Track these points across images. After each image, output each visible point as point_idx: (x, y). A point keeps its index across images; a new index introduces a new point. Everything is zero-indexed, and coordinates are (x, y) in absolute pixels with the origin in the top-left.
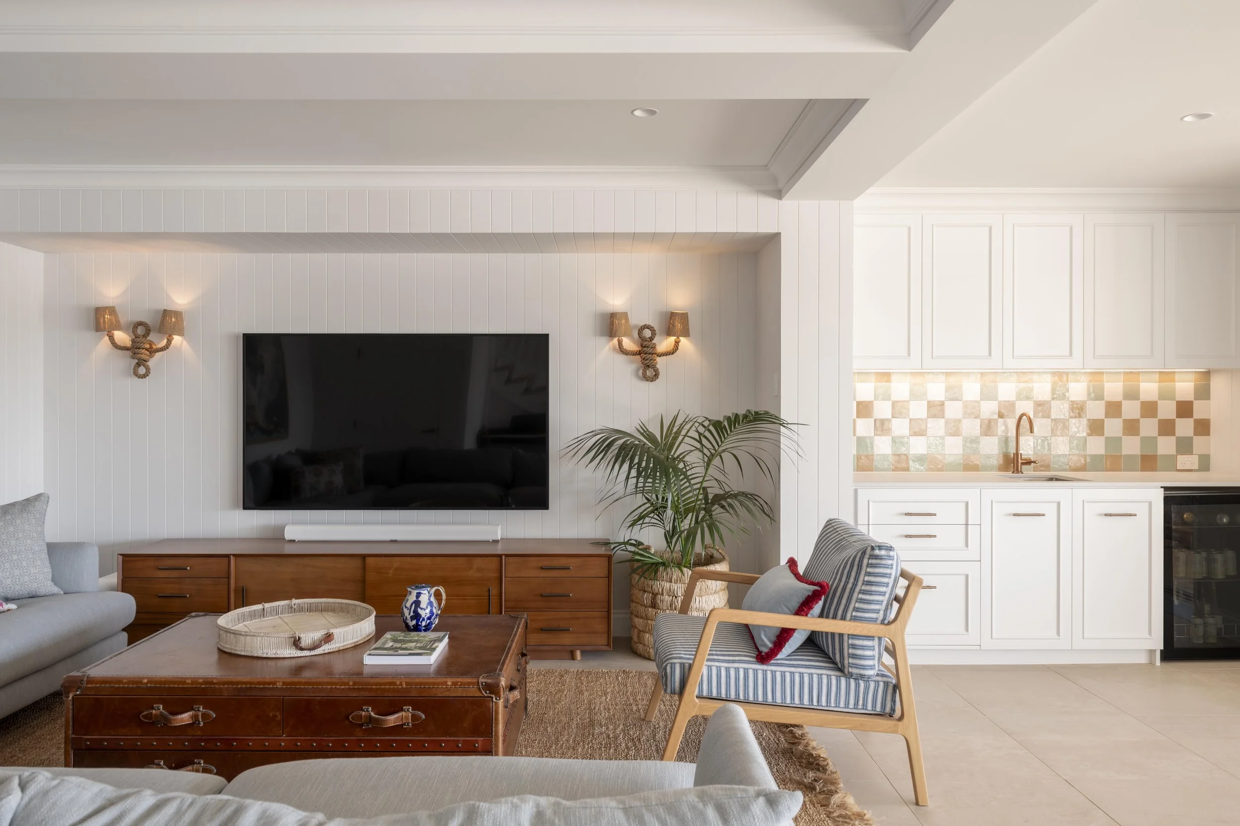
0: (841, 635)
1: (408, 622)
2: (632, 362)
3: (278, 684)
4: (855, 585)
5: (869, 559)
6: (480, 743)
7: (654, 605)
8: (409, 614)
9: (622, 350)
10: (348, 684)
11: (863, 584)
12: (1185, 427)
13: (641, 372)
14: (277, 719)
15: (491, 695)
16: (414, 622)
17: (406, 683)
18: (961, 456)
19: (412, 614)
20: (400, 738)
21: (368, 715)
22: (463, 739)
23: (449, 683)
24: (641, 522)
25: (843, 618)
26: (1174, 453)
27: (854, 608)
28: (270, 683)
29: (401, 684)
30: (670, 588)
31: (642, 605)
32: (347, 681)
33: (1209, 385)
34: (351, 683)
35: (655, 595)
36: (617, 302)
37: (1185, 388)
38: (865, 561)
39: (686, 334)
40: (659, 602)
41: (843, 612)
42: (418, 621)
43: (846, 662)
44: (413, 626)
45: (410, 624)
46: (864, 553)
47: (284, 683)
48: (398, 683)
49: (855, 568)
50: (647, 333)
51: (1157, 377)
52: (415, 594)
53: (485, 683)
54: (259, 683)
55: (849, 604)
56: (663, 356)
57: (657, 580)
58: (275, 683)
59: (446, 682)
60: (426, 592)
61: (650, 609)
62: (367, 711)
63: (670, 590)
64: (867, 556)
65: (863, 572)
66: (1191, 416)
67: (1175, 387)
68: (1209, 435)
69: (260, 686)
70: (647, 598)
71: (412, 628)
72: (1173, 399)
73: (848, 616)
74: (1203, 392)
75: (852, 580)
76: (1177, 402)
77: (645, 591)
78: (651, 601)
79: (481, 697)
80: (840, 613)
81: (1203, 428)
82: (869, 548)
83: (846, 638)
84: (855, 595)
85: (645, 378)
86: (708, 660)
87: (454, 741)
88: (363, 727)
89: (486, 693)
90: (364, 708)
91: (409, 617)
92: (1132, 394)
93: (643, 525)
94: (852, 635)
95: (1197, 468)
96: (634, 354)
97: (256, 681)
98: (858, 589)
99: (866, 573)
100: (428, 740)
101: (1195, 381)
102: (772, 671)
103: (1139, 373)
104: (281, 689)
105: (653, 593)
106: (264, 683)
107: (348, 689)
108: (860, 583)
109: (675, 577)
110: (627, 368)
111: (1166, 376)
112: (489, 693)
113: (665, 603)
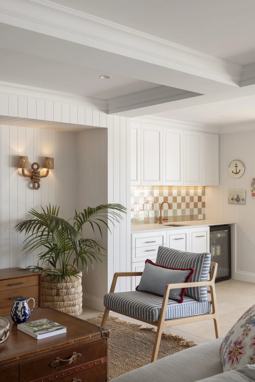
0: (197, 287)
1: (20, 318)
2: (26, 180)
3: (17, 358)
4: (200, 268)
5: (205, 258)
6: (102, 360)
7: (58, 295)
8: (21, 314)
9: (24, 175)
10: (49, 349)
11: (203, 268)
12: (200, 205)
13: (31, 185)
14: (16, 376)
15: (106, 338)
16: (24, 317)
17: (74, 341)
18: (144, 218)
19: (23, 314)
20: (71, 368)
21: (59, 361)
22: (96, 360)
23: (91, 337)
24: (43, 258)
25: (198, 281)
26: (197, 214)
27: (201, 276)
28: (12, 359)
29: (72, 343)
30: (66, 285)
31: (50, 296)
32: (48, 347)
33: (205, 191)
34: (51, 348)
35: (58, 290)
36: (20, 151)
37: (200, 191)
38: (203, 259)
39: (52, 168)
40: (60, 293)
41: (197, 279)
42: (26, 316)
43: (200, 297)
44: (23, 320)
45: (21, 319)
46: (202, 256)
47: (20, 357)
48: (71, 342)
49: (199, 263)
50: (35, 167)
51: (193, 188)
52: (22, 303)
53: (104, 333)
54: (7, 360)
55: (199, 275)
56: (42, 177)
57: (59, 283)
58: (15, 358)
59: (89, 337)
60: (25, 301)
61: (55, 297)
62: (58, 359)
63: (66, 287)
64: (204, 257)
65: (203, 264)
66: (201, 201)
67: (197, 192)
68: (205, 207)
69: (8, 362)
70: (54, 292)
71: (22, 321)
72: (197, 196)
73: (199, 280)
74: (204, 193)
75: (199, 267)
76: (198, 196)
77: (52, 289)
78: (57, 293)
79: (102, 339)
80: (196, 279)
81: (204, 205)
82: (204, 255)
83: (199, 288)
84: (201, 272)
85: (34, 188)
86: (168, 305)
87: (92, 363)
88: (57, 368)
89: (104, 337)
90: (57, 358)
91: (21, 316)
92: (188, 194)
93: (45, 259)
94: (201, 287)
95: (202, 219)
96: (28, 176)
97: (6, 359)
98: (201, 270)
99: (204, 263)
100: (83, 365)
101: (202, 189)
102: (181, 305)
103: (189, 186)
104: (19, 360)
105: (57, 289)
106: (10, 359)
107: (50, 351)
108: (202, 267)
109: (68, 280)
110: (23, 183)
111: (196, 187)
112: (105, 337)
113: (64, 293)
